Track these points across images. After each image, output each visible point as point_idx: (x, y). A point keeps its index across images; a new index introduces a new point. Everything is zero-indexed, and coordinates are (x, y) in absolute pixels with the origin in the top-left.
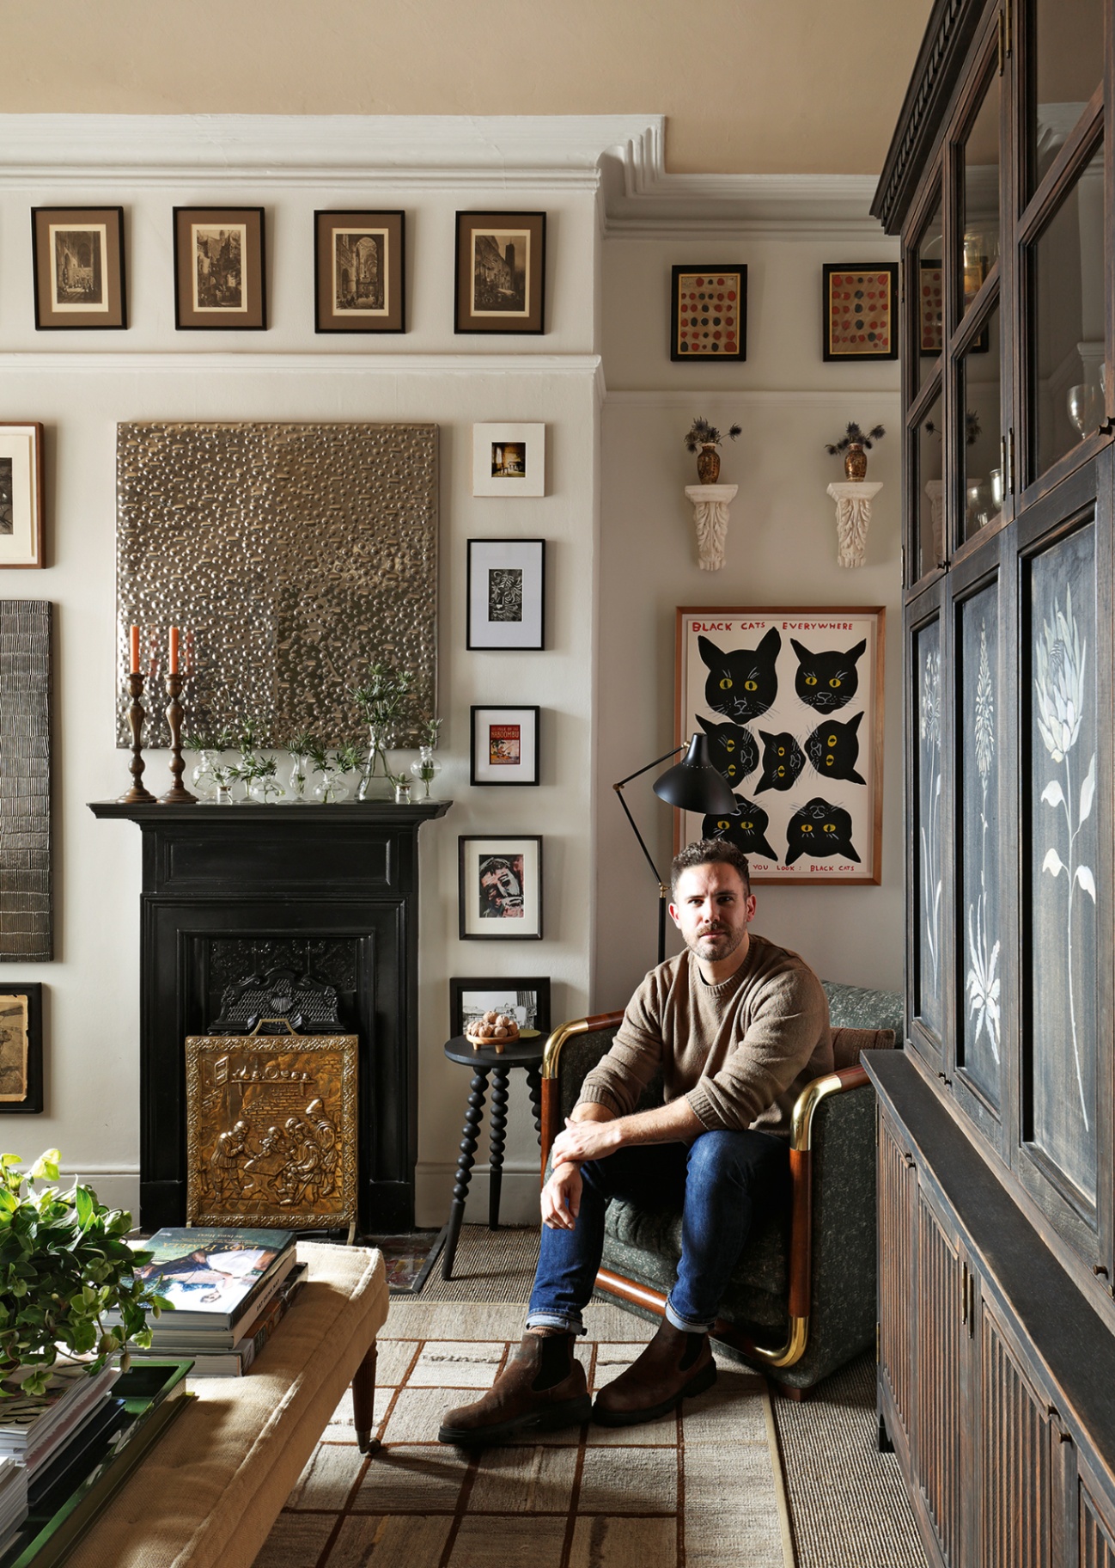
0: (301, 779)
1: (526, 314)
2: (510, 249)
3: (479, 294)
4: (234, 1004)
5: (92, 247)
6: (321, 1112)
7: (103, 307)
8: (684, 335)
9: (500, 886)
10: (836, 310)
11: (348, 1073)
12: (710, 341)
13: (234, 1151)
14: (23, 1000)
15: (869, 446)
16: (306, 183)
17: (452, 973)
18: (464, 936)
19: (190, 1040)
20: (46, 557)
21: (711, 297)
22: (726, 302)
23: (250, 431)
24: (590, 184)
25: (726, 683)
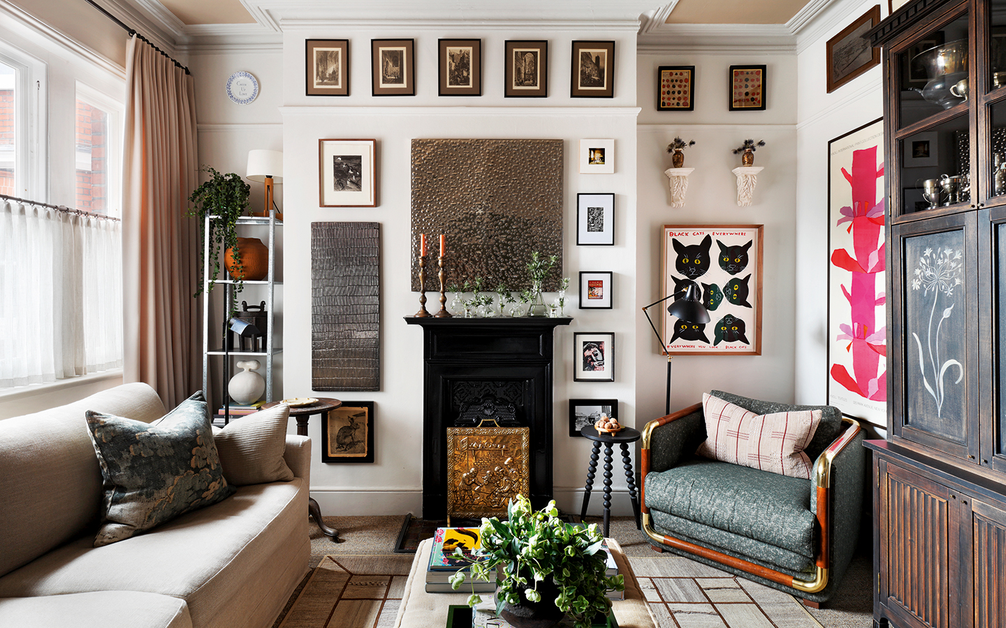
0: (503, 306)
1: (605, 88)
2: (597, 58)
3: (582, 79)
4: (466, 411)
5: (399, 58)
6: (512, 464)
7: (404, 85)
8: (663, 98)
9: (593, 356)
10: (736, 87)
11: (525, 445)
12: (676, 101)
13: (471, 482)
14: (366, 409)
15: (754, 150)
16: (501, 28)
17: (569, 397)
18: (576, 380)
19: (449, 429)
20: (377, 202)
21: (676, 81)
22: (684, 83)
23: (475, 143)
24: (635, 28)
25: (685, 261)
